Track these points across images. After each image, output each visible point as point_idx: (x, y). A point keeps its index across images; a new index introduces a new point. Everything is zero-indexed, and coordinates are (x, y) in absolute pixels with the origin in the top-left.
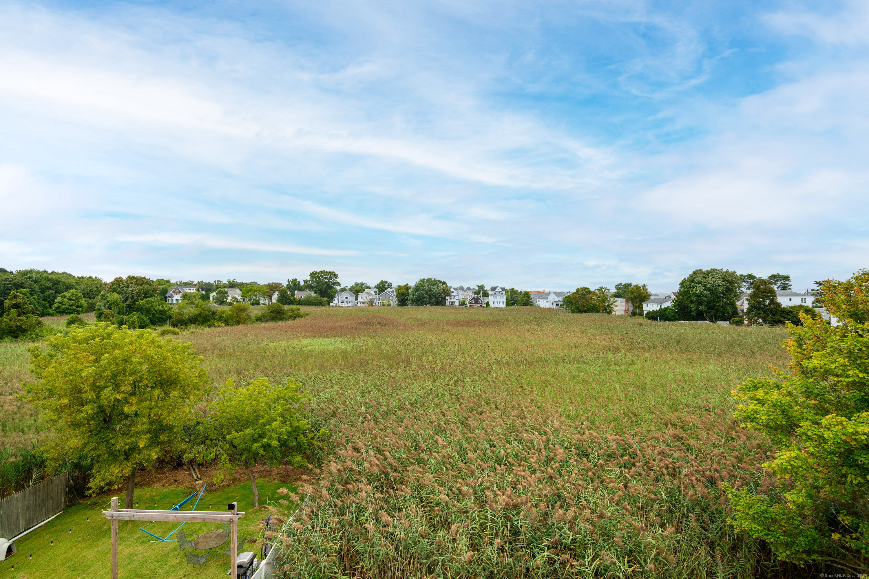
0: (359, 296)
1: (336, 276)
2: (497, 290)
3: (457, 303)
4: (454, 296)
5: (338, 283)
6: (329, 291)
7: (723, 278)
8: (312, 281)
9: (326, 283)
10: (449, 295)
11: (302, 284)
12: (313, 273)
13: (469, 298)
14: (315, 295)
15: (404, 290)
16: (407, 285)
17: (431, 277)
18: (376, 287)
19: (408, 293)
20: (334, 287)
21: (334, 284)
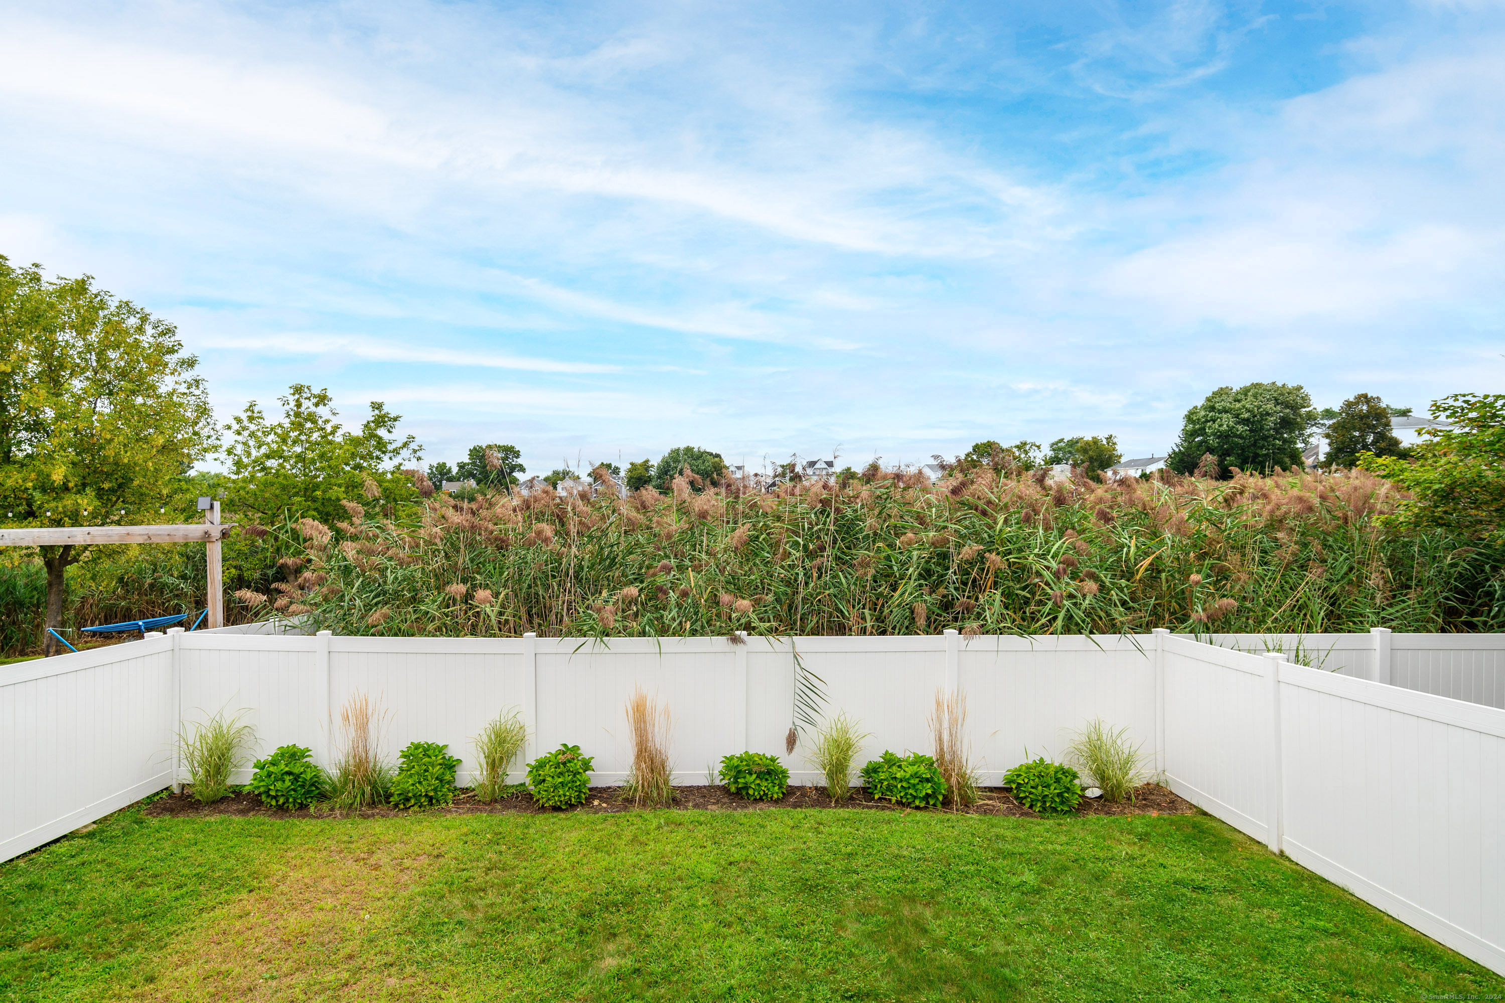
0: (559, 486)
1: (517, 454)
5: (521, 466)
7: (1276, 400)
8: (474, 463)
9: (499, 466)
11: (455, 470)
12: (475, 448)
14: (478, 487)
15: (641, 471)
16: (647, 461)
17: (691, 445)
18: (589, 475)
19: (649, 477)
20: (514, 474)
21: (513, 468)
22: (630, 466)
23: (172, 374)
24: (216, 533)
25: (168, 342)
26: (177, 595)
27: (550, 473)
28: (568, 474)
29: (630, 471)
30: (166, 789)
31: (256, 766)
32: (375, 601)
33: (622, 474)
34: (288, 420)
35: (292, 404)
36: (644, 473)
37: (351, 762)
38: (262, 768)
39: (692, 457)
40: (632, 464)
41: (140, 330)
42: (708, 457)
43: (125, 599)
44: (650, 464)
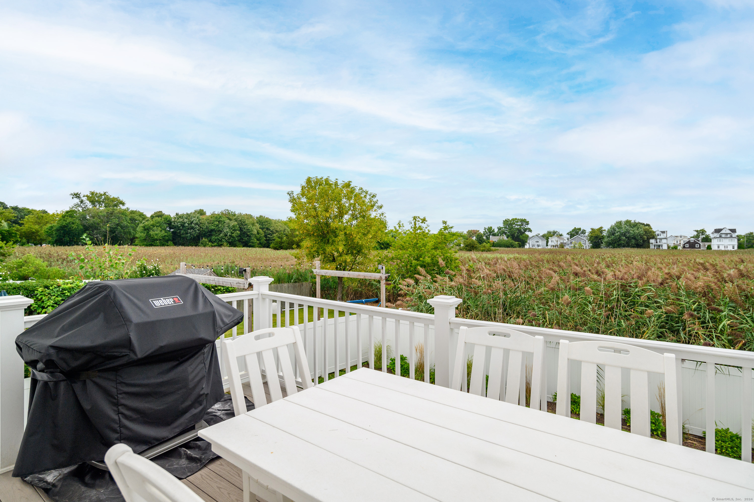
0: (550, 240)
1: (527, 223)
2: (723, 232)
3: (665, 247)
4: (661, 239)
5: (529, 229)
6: (521, 236)
8: (506, 228)
9: (518, 229)
10: (653, 237)
11: (496, 230)
12: (506, 220)
13: (682, 243)
14: (507, 239)
15: (598, 233)
16: (601, 228)
17: (630, 219)
18: (568, 234)
19: (602, 236)
20: (526, 233)
21: (525, 230)
22: (591, 230)
23: (375, 211)
24: (384, 278)
25: (375, 200)
26: (377, 288)
27: (545, 232)
28: (556, 233)
29: (591, 233)
30: (366, 362)
31: (390, 360)
32: (430, 309)
33: (587, 234)
34: (411, 229)
35: (413, 223)
36: (599, 234)
37: (419, 365)
38: (392, 361)
39: (630, 225)
40: (592, 229)
41: (365, 196)
42: (641, 226)
43: (360, 288)
44: (603, 229)
